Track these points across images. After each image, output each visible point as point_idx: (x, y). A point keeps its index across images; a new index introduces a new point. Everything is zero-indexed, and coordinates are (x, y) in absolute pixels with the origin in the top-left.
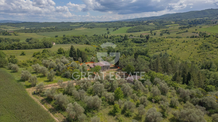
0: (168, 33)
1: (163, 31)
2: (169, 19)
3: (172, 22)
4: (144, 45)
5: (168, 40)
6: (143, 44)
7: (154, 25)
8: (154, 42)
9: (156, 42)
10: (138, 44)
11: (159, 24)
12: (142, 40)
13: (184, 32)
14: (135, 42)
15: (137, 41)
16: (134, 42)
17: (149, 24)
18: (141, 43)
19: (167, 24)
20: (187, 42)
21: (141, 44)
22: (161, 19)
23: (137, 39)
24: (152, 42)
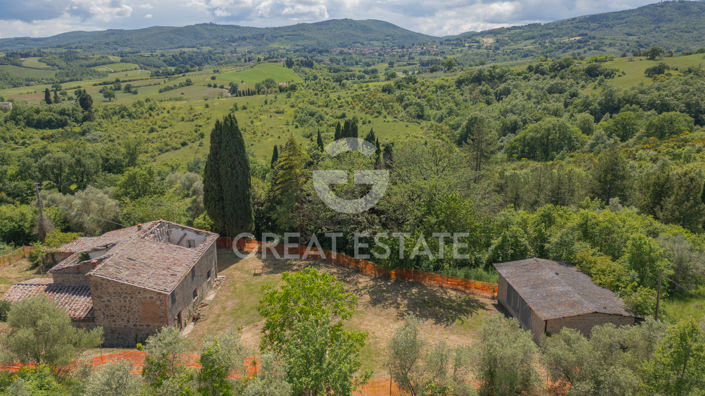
0: (128, 89)
1: (105, 83)
2: (90, 47)
3: (112, 58)
4: (83, 133)
5: (173, 108)
6: (77, 129)
7: (44, 65)
8: (123, 117)
9: (130, 115)
10: (49, 132)
11: (63, 64)
12: (63, 113)
14: (30, 123)
15: (36, 117)
16: (22, 123)
17: (24, 64)
18: (62, 124)
19: (95, 65)
20: (244, 108)
21: (68, 128)
22: (59, 46)
23: (37, 112)
24: (115, 118)
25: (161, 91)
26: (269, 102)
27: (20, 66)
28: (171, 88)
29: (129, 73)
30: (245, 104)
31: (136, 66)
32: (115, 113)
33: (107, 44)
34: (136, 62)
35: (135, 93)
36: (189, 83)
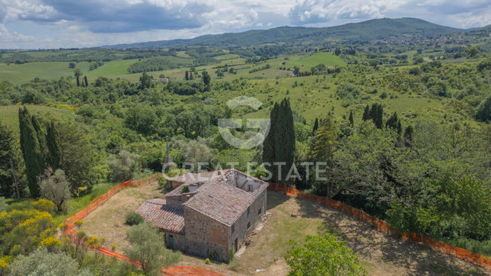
0: (231, 71)
1: (219, 67)
2: (214, 44)
3: (224, 51)
4: (203, 99)
5: (256, 84)
6: (201, 96)
7: (187, 56)
8: (226, 89)
9: (230, 88)
10: (185, 97)
11: (198, 55)
12: (194, 86)
13: (263, 69)
14: (176, 92)
15: (180, 88)
16: (172, 91)
17: (177, 55)
18: (193, 93)
19: (215, 56)
20: (302, 85)
21: (195, 95)
22: (197, 44)
23: (181, 85)
24: (222, 90)
25: (250, 72)
26: (319, 80)
27: (175, 56)
28: (257, 71)
29: (234, 60)
30: (302, 82)
31: (238, 56)
32: (222, 87)
33: (223, 42)
34: (238, 53)
35: (235, 73)
36: (268, 67)
